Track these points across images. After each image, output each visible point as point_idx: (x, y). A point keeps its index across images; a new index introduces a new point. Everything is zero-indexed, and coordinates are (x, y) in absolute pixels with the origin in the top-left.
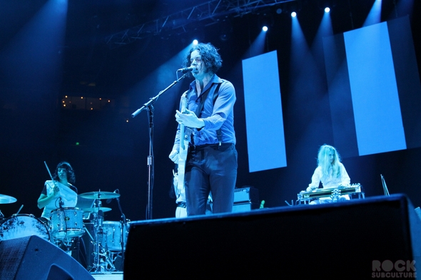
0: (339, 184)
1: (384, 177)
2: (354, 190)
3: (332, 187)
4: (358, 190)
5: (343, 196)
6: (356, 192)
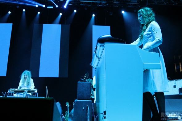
0: (29, 88)
1: (47, 88)
2: (34, 91)
3: (25, 89)
4: (36, 92)
5: (29, 93)
6: (35, 92)
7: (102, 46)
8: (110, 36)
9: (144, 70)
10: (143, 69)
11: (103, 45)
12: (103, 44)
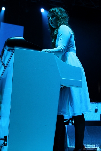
7: (11, 50)
8: (22, 38)
9: (61, 87)
10: (60, 85)
11: (13, 50)
12: (12, 48)
